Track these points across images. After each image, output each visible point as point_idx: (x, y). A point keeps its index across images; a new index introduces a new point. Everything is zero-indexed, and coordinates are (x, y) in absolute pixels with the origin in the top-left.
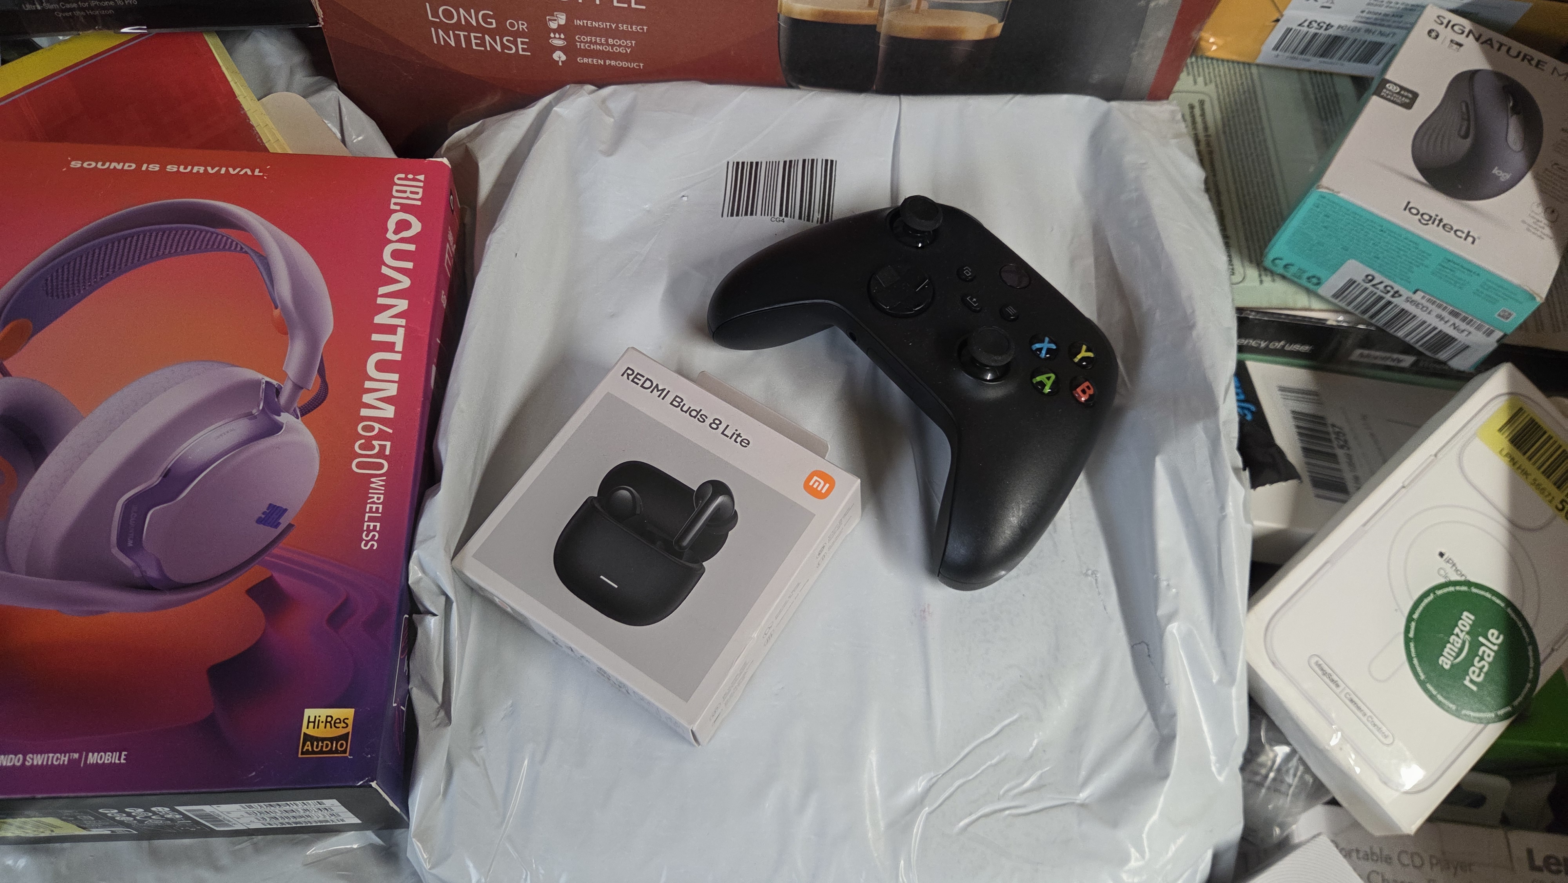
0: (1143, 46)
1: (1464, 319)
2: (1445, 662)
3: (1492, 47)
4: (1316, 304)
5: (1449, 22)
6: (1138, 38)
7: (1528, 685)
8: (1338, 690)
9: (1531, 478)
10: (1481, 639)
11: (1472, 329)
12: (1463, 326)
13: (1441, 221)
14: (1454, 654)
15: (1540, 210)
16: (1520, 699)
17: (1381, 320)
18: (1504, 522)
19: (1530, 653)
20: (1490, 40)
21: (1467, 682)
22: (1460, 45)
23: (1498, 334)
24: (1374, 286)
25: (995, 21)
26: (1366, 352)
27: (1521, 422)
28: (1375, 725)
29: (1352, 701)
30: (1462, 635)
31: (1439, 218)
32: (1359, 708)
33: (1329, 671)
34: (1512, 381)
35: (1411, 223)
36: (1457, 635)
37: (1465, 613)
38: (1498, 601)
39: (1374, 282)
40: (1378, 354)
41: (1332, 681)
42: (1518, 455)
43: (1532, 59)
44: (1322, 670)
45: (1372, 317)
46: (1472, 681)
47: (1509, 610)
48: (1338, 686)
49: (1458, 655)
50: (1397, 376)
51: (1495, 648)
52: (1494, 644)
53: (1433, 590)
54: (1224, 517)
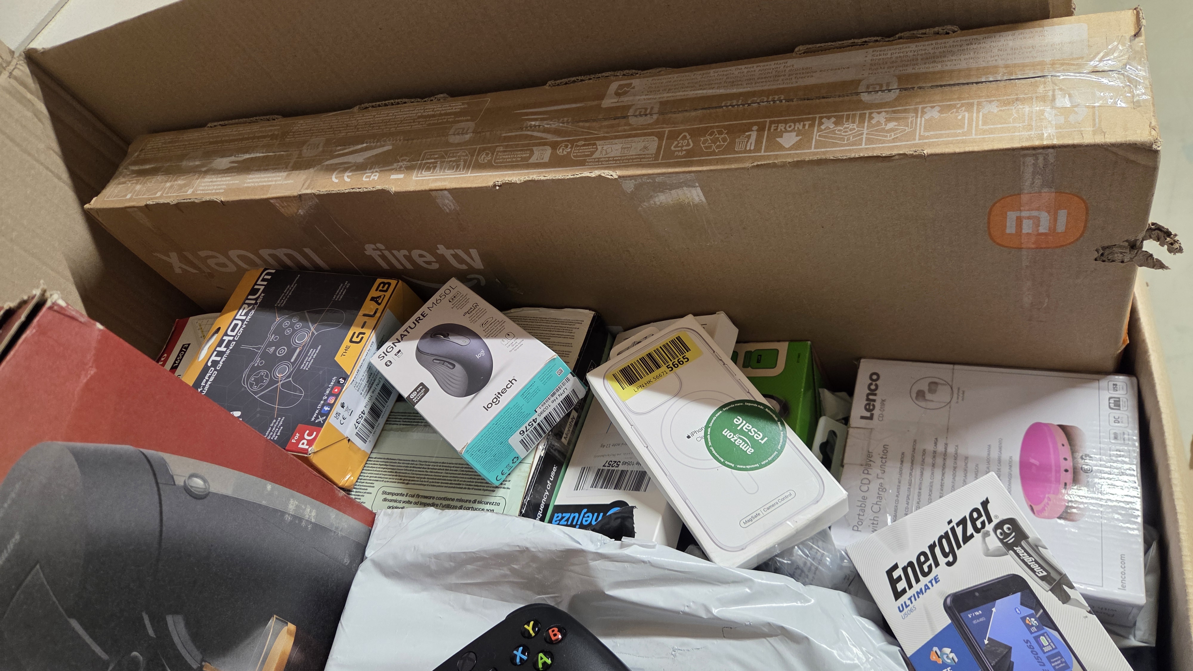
0: (337, 528)
1: (557, 390)
2: (750, 451)
3: (406, 335)
4: (529, 460)
5: (384, 352)
6: (331, 531)
7: (767, 410)
8: (762, 515)
9: (652, 380)
10: (739, 428)
11: (564, 387)
12: (561, 391)
13: (499, 393)
14: (746, 445)
15: (506, 341)
16: (774, 416)
17: (547, 428)
18: (675, 399)
19: (749, 404)
20: (401, 335)
21: (763, 442)
22: (400, 351)
23: (570, 376)
24: (526, 431)
25: (286, 628)
26: (564, 435)
27: (620, 376)
28: (784, 499)
29: (768, 509)
30: (736, 438)
31: (497, 394)
32: (773, 506)
33: (750, 517)
34: (597, 375)
35: (496, 410)
36: (735, 440)
37: (723, 433)
38: (718, 414)
39: (525, 431)
40: (567, 429)
41: (756, 517)
42: (638, 383)
43: (419, 317)
44: (749, 521)
45: (545, 432)
46: (762, 439)
47: (724, 410)
48: (759, 514)
49: (746, 442)
50: (581, 421)
51: (744, 422)
52: (742, 422)
53: (708, 447)
54: (649, 562)
